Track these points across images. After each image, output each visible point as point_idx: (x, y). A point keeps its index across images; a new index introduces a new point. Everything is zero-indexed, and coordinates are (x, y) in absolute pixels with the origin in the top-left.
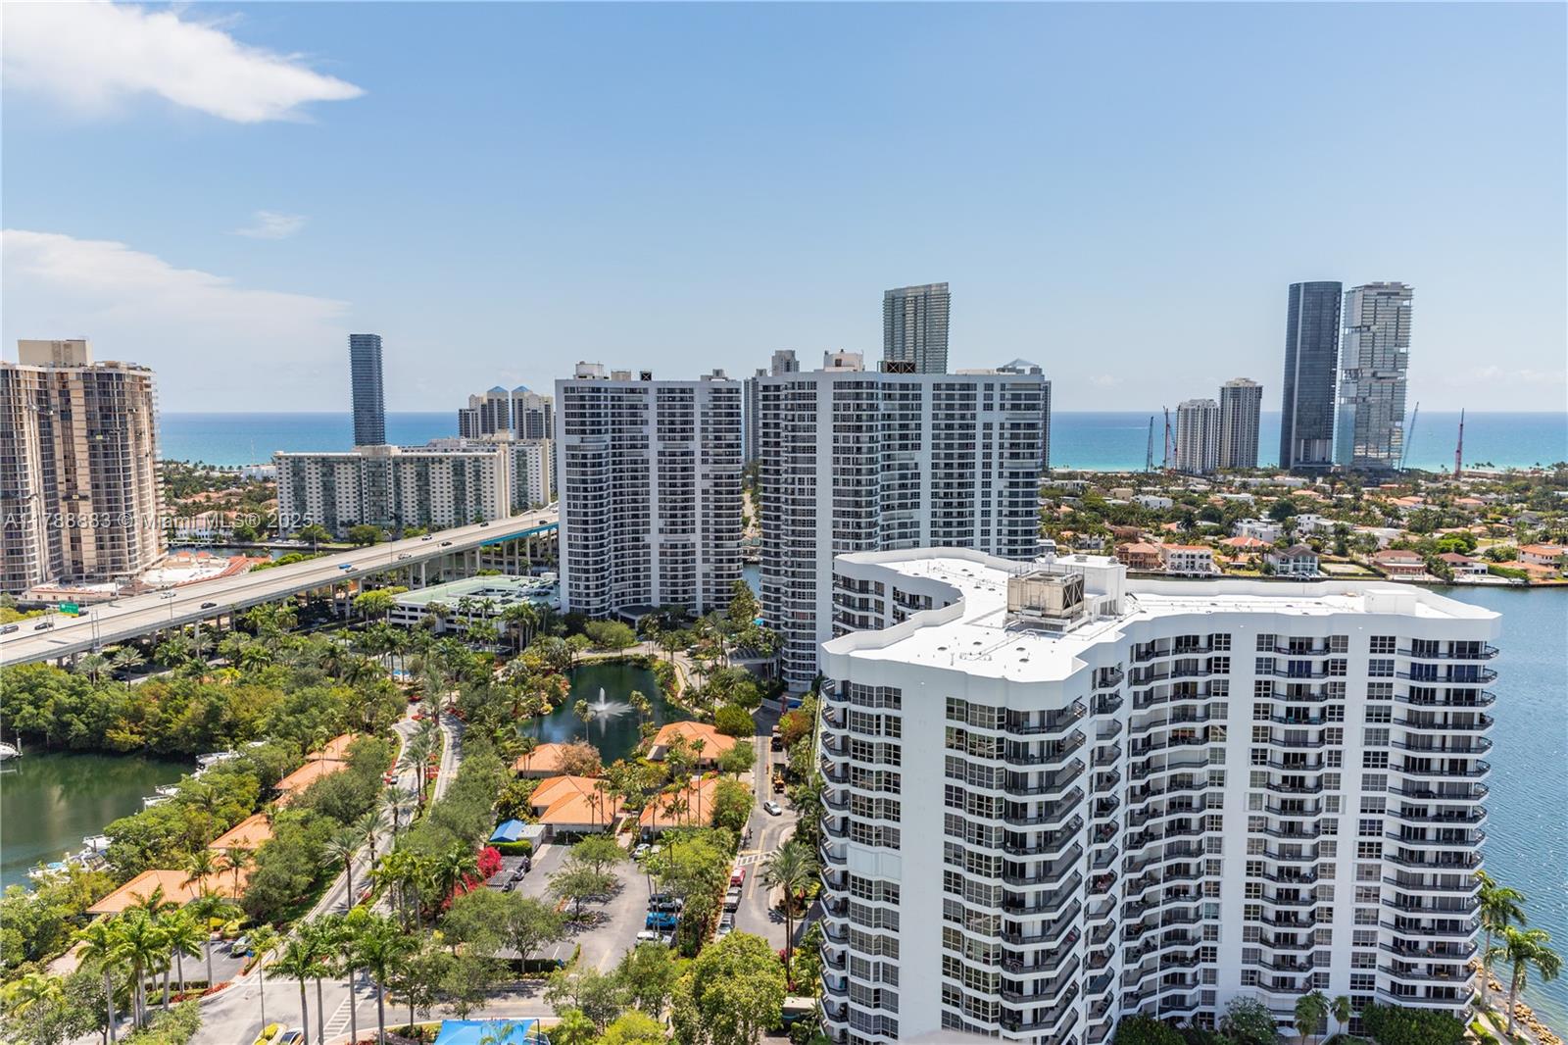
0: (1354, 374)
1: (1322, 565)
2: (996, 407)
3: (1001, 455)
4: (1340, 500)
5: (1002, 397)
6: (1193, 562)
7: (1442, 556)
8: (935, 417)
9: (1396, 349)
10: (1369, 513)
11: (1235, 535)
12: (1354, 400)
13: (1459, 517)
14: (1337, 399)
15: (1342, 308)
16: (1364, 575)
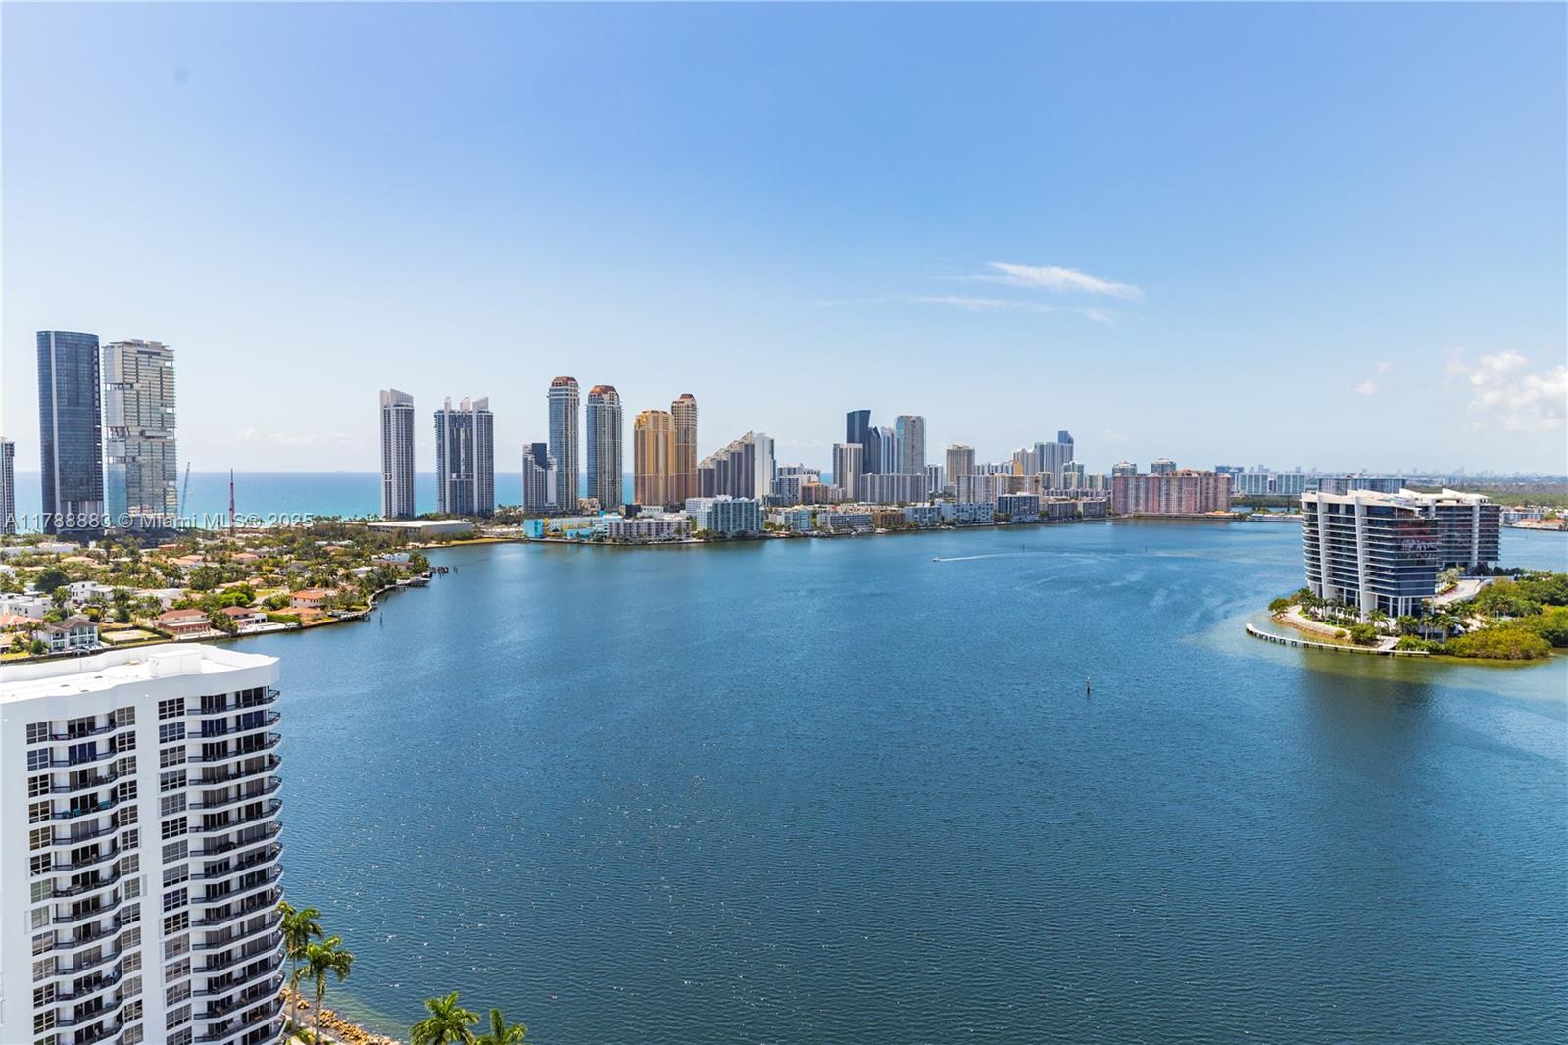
0: (121, 433)
1: (103, 635)
4: (117, 564)
7: (224, 610)
9: (162, 409)
10: (149, 574)
12: (123, 460)
13: (237, 572)
14: (104, 459)
15: (101, 363)
16: (150, 639)
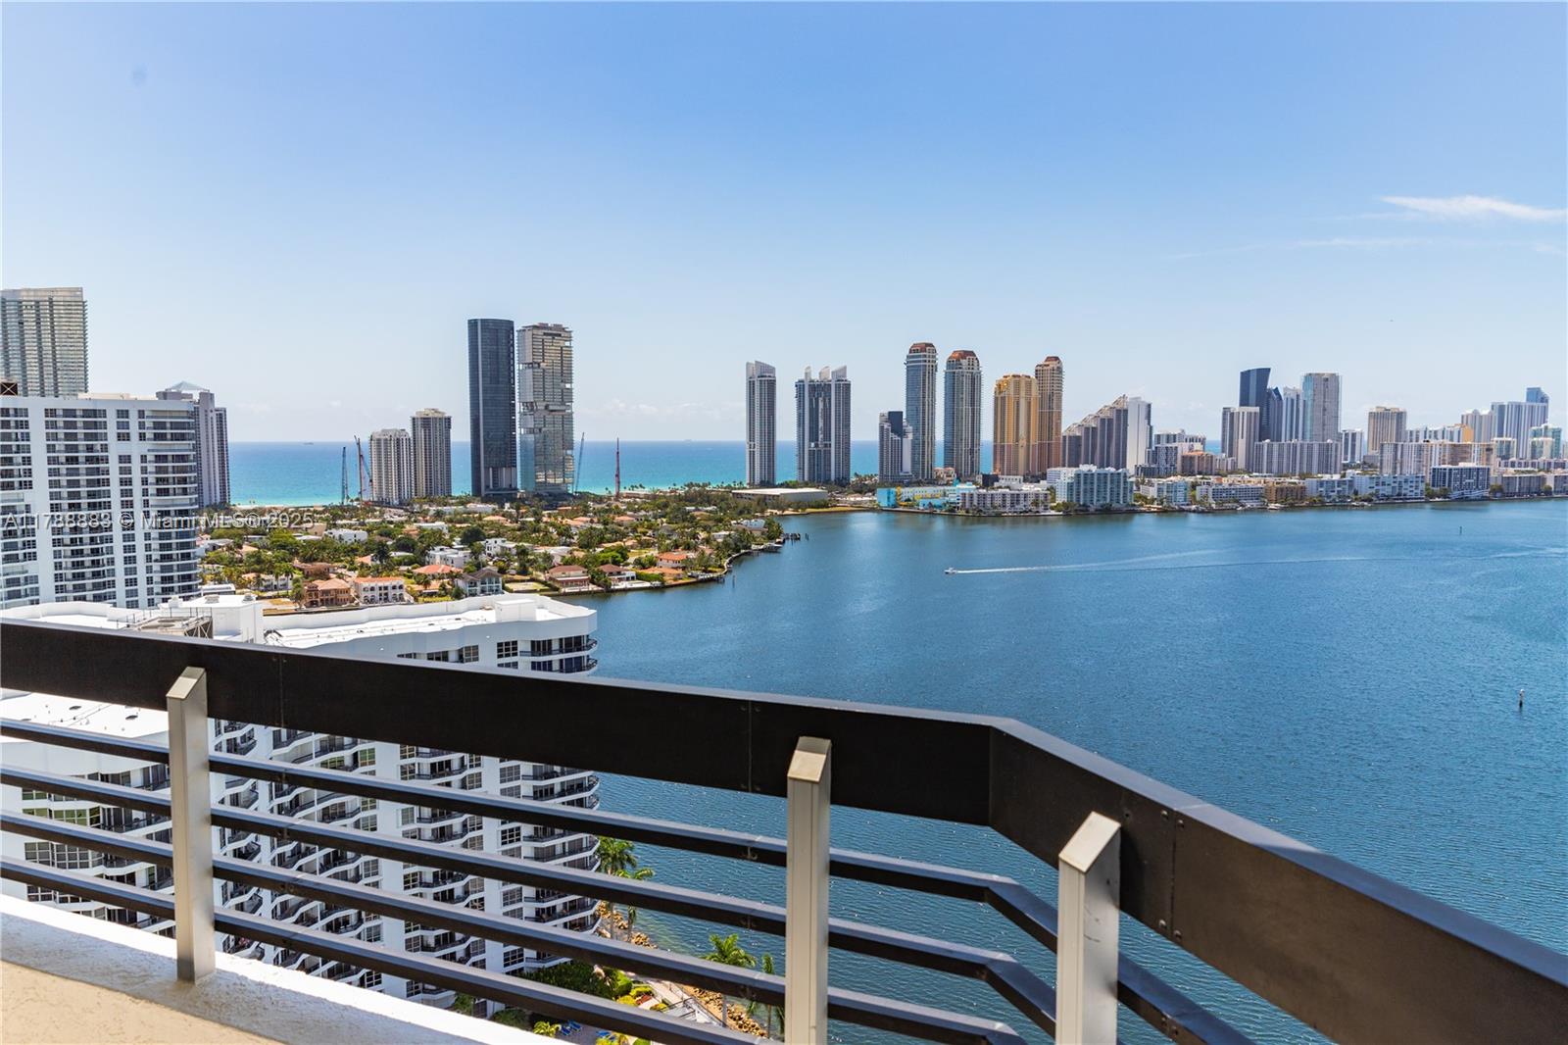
0: (530, 407)
1: (507, 585)
2: (135, 436)
3: (145, 492)
4: (523, 523)
5: (142, 426)
6: (386, 594)
7: (601, 567)
8: (51, 448)
9: (562, 384)
10: (547, 533)
11: (429, 563)
12: (531, 431)
13: (616, 533)
14: (518, 430)
15: (516, 345)
16: (541, 590)
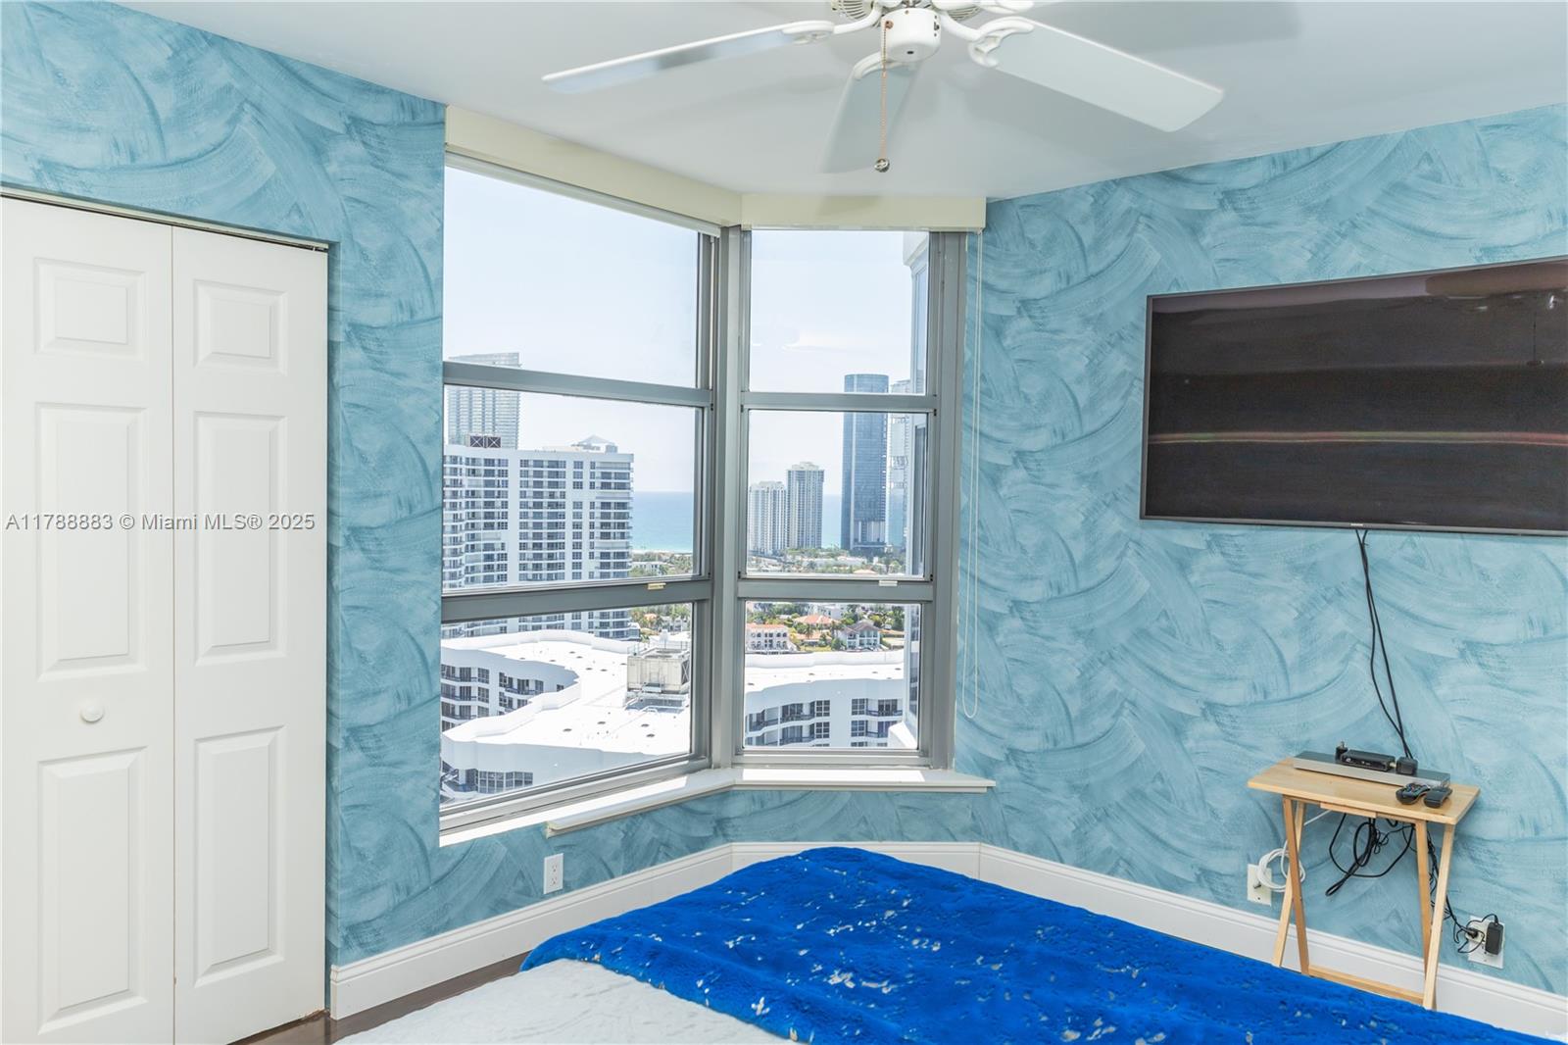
0: (901, 461)
1: (884, 639)
2: (586, 485)
3: (592, 535)
5: (592, 475)
6: (771, 641)
8: (523, 495)
11: (807, 613)
12: (902, 485)
